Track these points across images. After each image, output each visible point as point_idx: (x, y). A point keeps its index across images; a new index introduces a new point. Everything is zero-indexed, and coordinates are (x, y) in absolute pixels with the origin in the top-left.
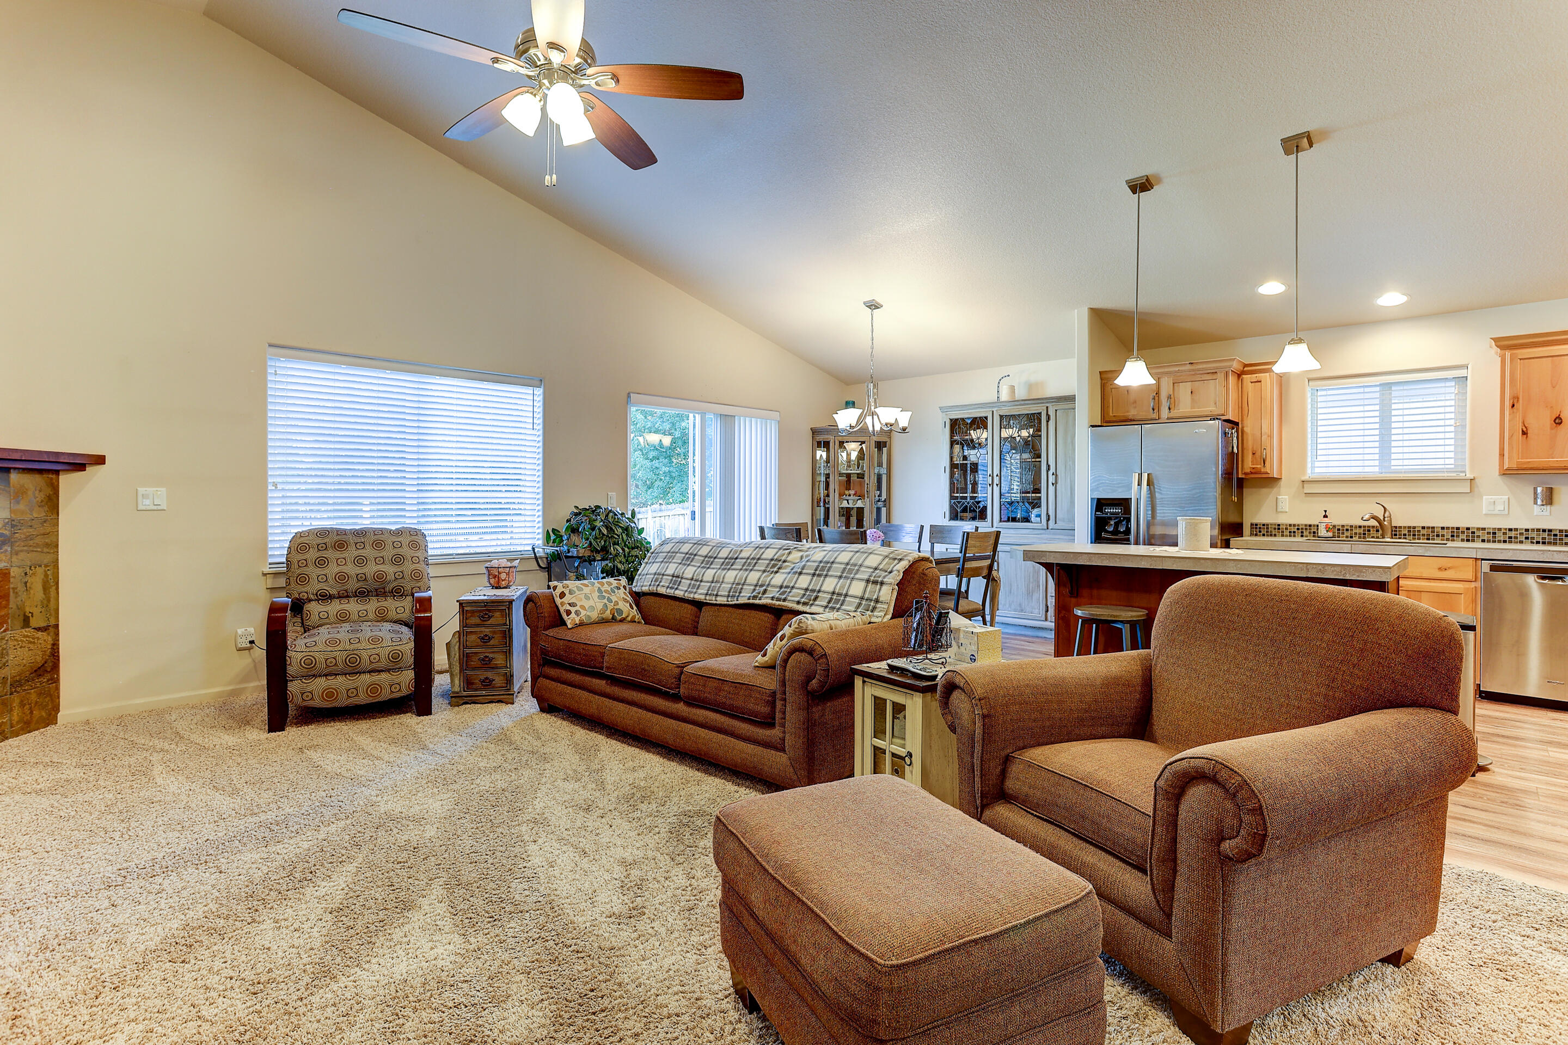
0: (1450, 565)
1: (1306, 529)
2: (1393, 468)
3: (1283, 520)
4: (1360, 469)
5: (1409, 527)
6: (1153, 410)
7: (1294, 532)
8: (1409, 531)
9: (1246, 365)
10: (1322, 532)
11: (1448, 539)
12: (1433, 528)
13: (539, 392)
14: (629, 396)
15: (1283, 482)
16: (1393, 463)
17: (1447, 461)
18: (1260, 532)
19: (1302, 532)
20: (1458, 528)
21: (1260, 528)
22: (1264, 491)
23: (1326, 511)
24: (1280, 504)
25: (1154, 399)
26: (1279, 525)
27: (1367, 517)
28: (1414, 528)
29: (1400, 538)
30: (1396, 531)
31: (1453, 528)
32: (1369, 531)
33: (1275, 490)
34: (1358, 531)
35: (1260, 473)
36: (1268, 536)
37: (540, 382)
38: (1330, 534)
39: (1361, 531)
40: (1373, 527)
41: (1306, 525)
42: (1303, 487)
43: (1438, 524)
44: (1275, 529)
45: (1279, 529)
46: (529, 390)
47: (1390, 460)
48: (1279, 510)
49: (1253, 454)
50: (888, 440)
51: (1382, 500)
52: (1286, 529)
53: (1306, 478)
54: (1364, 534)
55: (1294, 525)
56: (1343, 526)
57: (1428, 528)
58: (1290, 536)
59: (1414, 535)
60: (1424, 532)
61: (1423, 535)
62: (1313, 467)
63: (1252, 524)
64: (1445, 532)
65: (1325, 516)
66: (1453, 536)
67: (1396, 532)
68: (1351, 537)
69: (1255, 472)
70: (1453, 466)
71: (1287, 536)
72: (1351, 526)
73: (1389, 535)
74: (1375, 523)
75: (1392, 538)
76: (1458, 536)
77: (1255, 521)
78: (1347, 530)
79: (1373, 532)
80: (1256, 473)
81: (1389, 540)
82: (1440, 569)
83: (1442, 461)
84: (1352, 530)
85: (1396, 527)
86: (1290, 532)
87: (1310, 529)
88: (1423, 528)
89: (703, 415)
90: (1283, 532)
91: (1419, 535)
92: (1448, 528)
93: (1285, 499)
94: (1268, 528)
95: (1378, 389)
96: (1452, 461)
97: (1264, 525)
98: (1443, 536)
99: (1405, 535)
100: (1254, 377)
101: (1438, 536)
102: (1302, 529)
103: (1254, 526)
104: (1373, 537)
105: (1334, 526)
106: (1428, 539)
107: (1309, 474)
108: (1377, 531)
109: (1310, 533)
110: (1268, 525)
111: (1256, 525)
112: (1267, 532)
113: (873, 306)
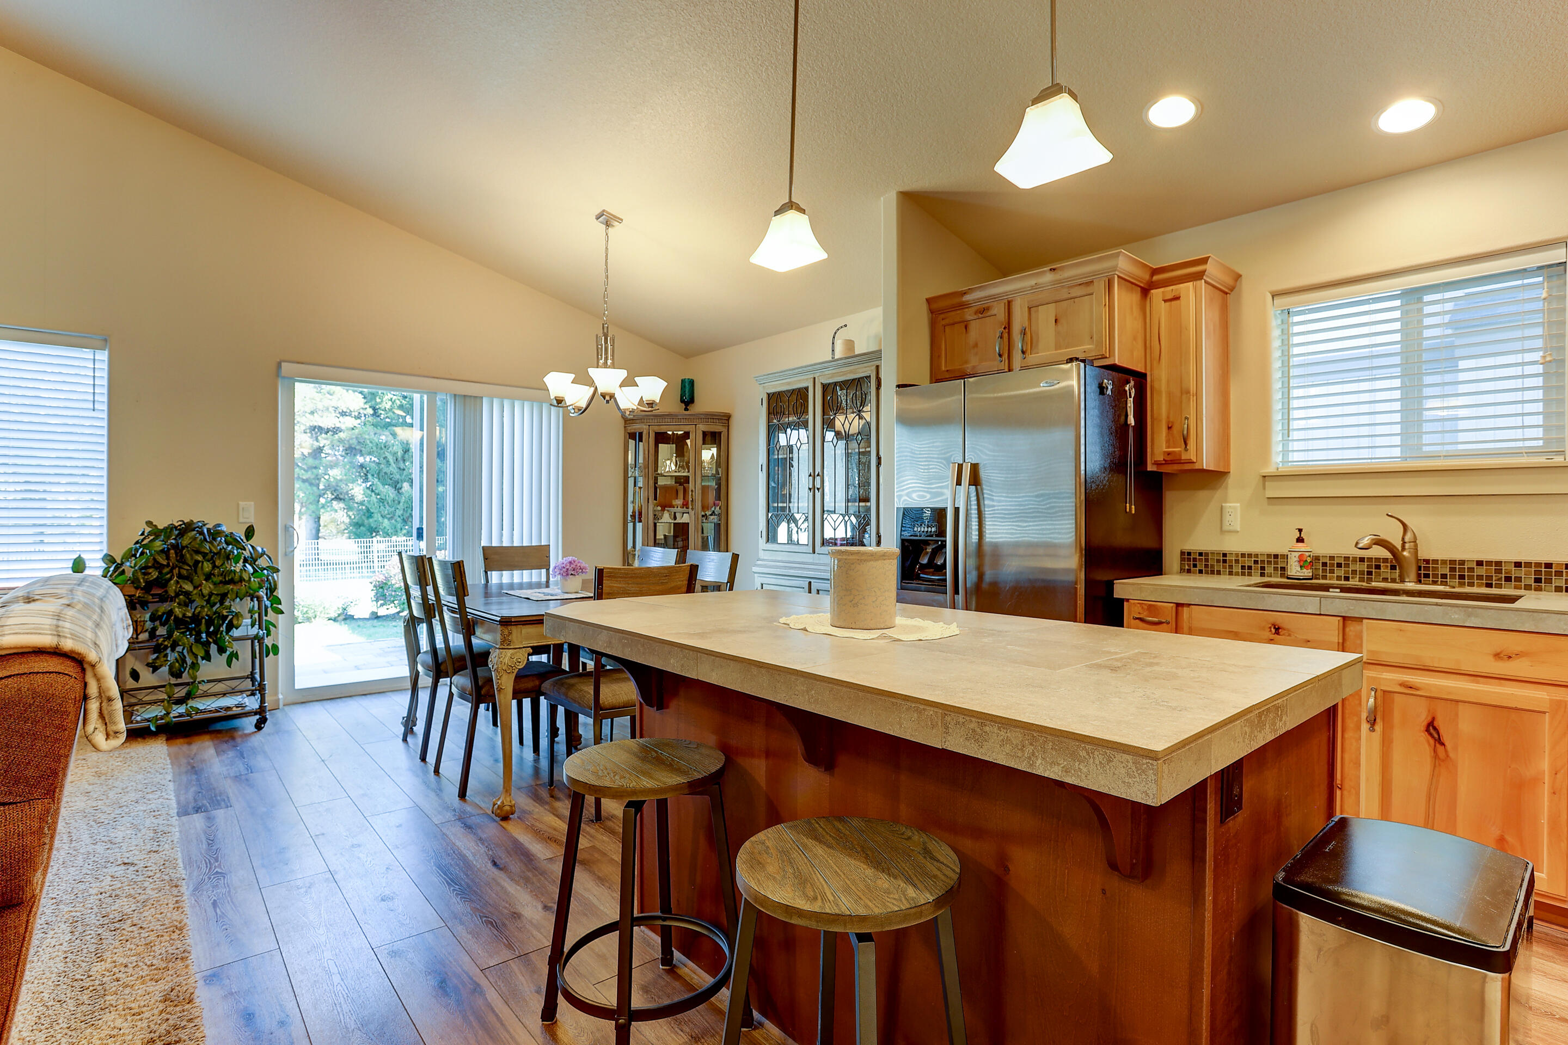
0: (1518, 649)
1: (1269, 562)
2: (1425, 449)
3: (1233, 545)
4: (1365, 453)
5: (1453, 562)
6: (1000, 355)
7: (1250, 568)
8: (1453, 570)
9: (1155, 272)
10: (1294, 569)
11: (1528, 587)
12: (1499, 563)
13: (103, 356)
14: (279, 365)
15: (1231, 480)
16: (1426, 439)
17: (1530, 433)
18: (1195, 566)
19: (1263, 568)
20: (1549, 565)
21: (1195, 559)
22: (1202, 494)
23: (1300, 530)
24: (1227, 518)
25: (1001, 337)
26: (1225, 555)
27: (1365, 541)
28: (1462, 562)
29: (1435, 583)
30: (1427, 568)
31: (1538, 565)
32: (1378, 567)
33: (1218, 494)
34: (1358, 567)
35: (1179, 462)
36: (1207, 573)
37: (103, 342)
38: (1307, 573)
39: (1364, 566)
40: (1386, 560)
41: (1269, 556)
42: (1264, 488)
43: (1507, 555)
44: (1218, 561)
45: (1225, 561)
46: (87, 354)
47: (1420, 434)
48: (1226, 527)
49: (1169, 428)
50: (724, 430)
51: (1400, 510)
52: (1237, 561)
53: (1270, 470)
54: (1370, 573)
55: (1250, 555)
56: (1332, 558)
57: (1489, 563)
58: (1243, 574)
59: (1462, 577)
60: (1482, 571)
61: (1480, 577)
62: (1286, 452)
63: (1182, 553)
64: (1522, 572)
65: (1300, 540)
66: (1538, 580)
67: (1425, 570)
68: (1347, 579)
69: (1172, 460)
70: (1541, 443)
71: (1237, 574)
72: (1347, 558)
73: (1413, 574)
74: (1386, 554)
75: (1420, 582)
76: (1549, 581)
77: (1188, 547)
78: (1339, 565)
79: (1385, 571)
80: (1173, 462)
81: (1410, 586)
82: (1497, 656)
83: (1518, 434)
84: (1347, 565)
85: (1427, 561)
86: (1243, 567)
87: (1276, 563)
88: (1480, 563)
89: (432, 394)
90: (1231, 567)
91: (1471, 577)
92: (1528, 564)
93: (1235, 508)
94: (1207, 560)
95: (1397, 303)
96: (1539, 433)
97: (1201, 554)
98: (1518, 579)
99: (1444, 576)
100: (1170, 291)
101: (1508, 579)
102: (1263, 562)
103: (1186, 556)
104: (1385, 580)
105: (1317, 558)
106: (1489, 585)
107: (1277, 461)
108: (1393, 568)
109: (1276, 569)
110: (1207, 554)
111: (1189, 554)
112: (1206, 566)
113: (607, 219)
